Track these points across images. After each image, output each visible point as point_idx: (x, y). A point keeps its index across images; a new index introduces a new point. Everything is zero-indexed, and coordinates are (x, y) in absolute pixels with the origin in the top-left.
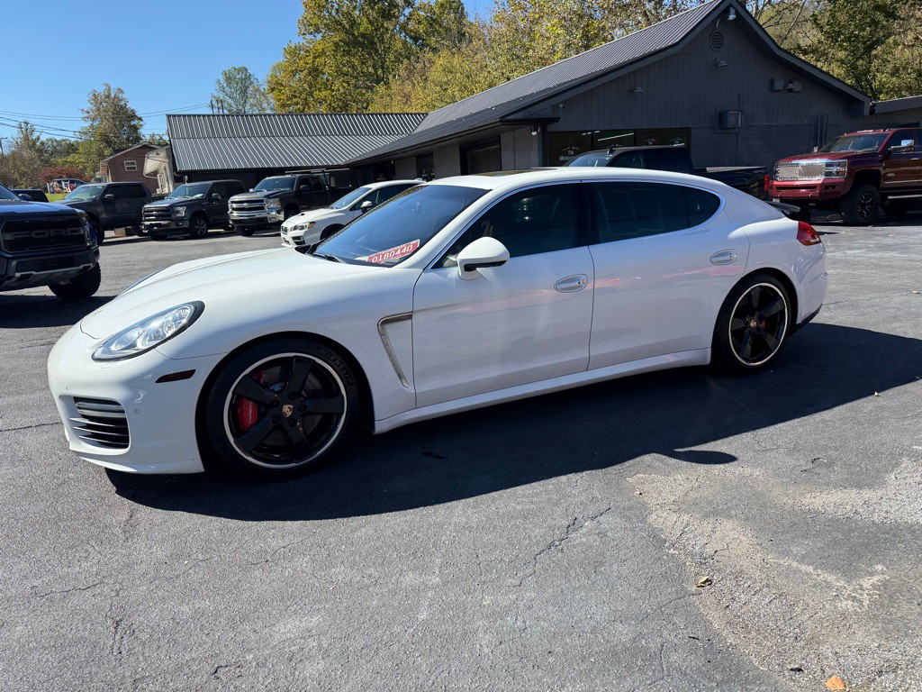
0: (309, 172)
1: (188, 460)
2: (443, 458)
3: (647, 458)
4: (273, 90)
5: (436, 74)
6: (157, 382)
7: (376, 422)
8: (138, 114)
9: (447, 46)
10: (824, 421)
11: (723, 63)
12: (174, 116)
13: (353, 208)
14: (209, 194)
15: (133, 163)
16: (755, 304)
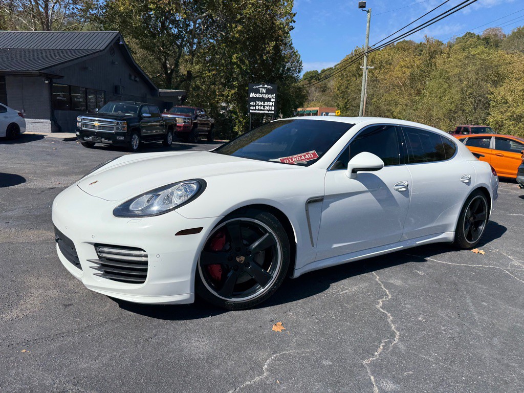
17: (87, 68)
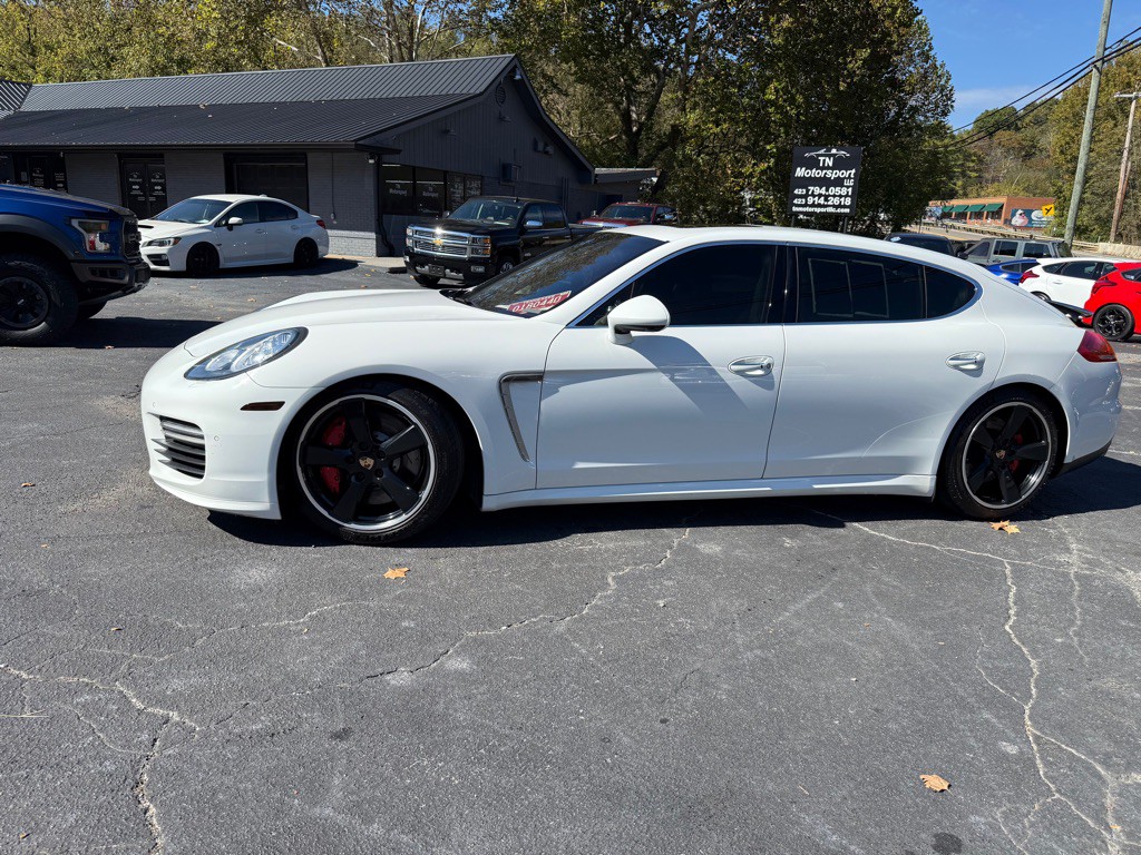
13: (217, 225)
17: (449, 131)
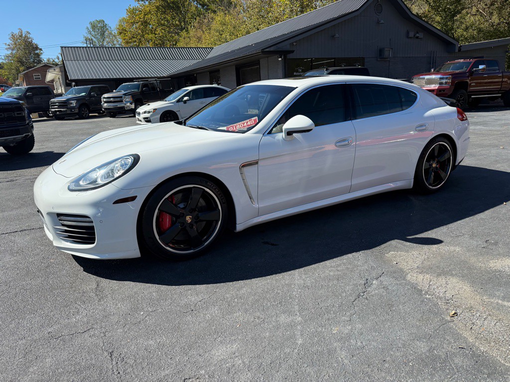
0: (147, 81)
1: (131, 250)
2: (276, 245)
3: (394, 242)
4: (121, 33)
5: (215, 25)
6: (114, 203)
7: (237, 225)
8: (40, 47)
9: (222, 10)
10: (482, 219)
11: (382, 21)
12: (65, 47)
13: (178, 101)
14: (90, 93)
15: (39, 75)
16: (436, 154)
17: (335, 35)
